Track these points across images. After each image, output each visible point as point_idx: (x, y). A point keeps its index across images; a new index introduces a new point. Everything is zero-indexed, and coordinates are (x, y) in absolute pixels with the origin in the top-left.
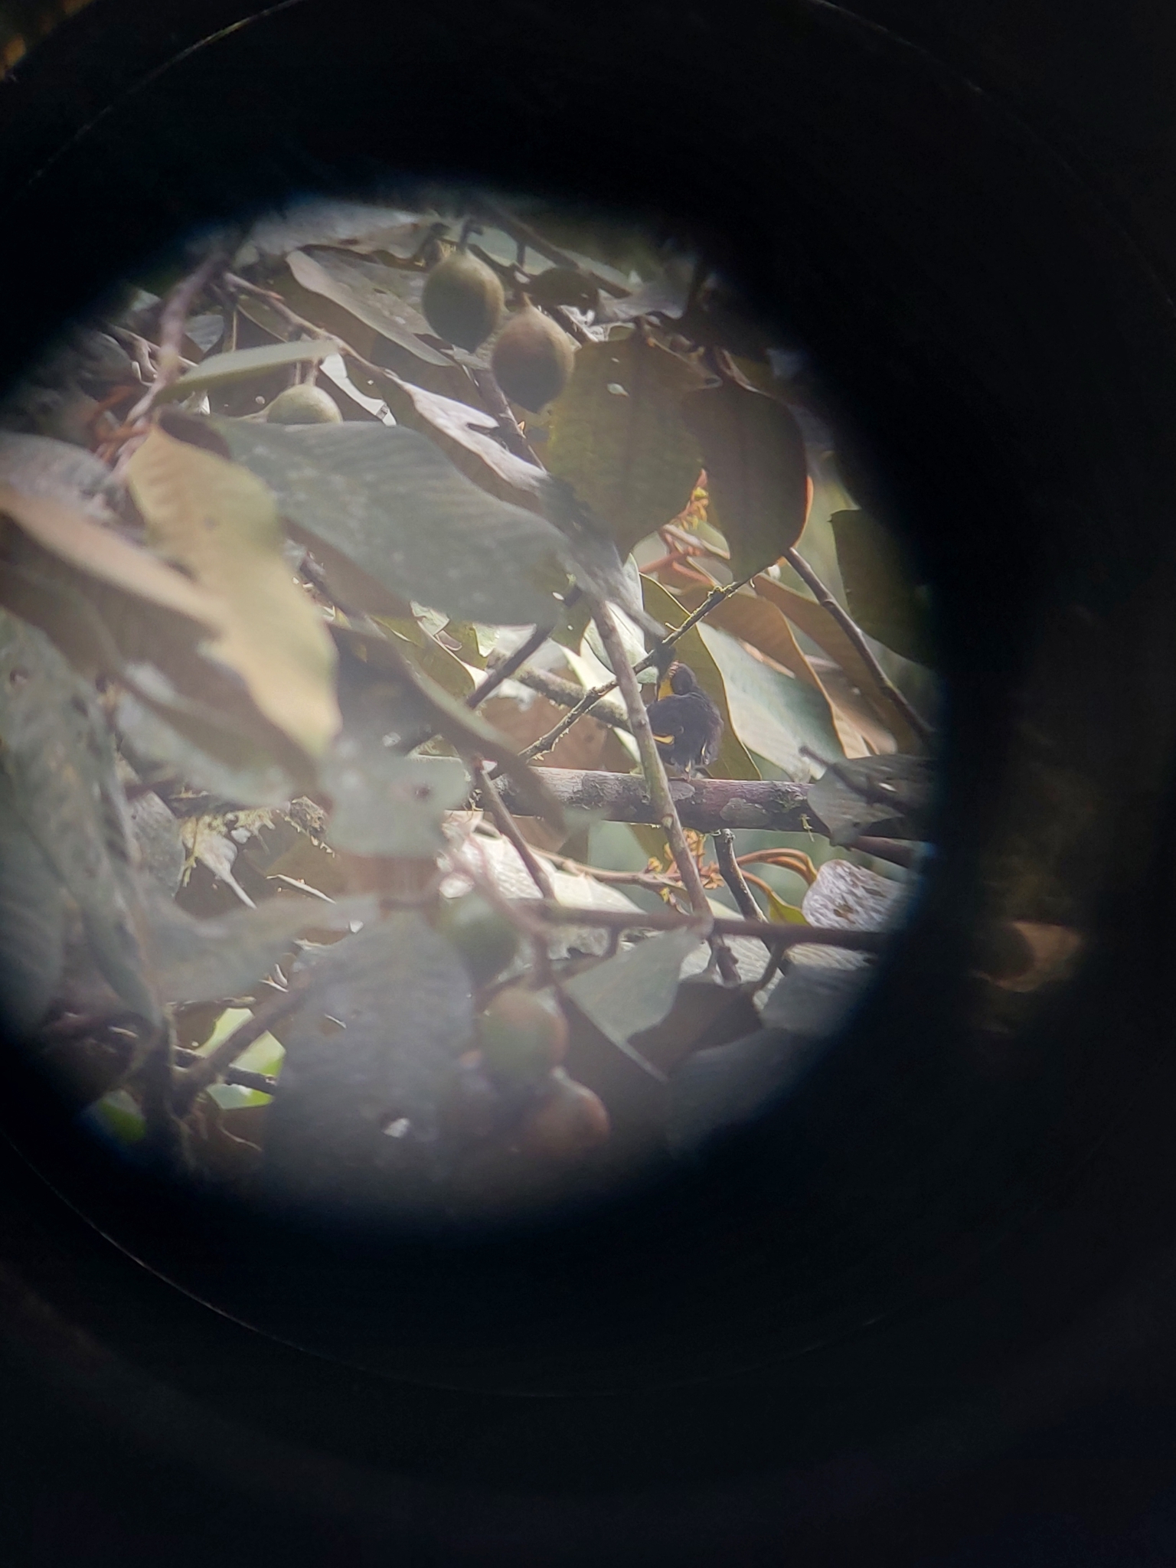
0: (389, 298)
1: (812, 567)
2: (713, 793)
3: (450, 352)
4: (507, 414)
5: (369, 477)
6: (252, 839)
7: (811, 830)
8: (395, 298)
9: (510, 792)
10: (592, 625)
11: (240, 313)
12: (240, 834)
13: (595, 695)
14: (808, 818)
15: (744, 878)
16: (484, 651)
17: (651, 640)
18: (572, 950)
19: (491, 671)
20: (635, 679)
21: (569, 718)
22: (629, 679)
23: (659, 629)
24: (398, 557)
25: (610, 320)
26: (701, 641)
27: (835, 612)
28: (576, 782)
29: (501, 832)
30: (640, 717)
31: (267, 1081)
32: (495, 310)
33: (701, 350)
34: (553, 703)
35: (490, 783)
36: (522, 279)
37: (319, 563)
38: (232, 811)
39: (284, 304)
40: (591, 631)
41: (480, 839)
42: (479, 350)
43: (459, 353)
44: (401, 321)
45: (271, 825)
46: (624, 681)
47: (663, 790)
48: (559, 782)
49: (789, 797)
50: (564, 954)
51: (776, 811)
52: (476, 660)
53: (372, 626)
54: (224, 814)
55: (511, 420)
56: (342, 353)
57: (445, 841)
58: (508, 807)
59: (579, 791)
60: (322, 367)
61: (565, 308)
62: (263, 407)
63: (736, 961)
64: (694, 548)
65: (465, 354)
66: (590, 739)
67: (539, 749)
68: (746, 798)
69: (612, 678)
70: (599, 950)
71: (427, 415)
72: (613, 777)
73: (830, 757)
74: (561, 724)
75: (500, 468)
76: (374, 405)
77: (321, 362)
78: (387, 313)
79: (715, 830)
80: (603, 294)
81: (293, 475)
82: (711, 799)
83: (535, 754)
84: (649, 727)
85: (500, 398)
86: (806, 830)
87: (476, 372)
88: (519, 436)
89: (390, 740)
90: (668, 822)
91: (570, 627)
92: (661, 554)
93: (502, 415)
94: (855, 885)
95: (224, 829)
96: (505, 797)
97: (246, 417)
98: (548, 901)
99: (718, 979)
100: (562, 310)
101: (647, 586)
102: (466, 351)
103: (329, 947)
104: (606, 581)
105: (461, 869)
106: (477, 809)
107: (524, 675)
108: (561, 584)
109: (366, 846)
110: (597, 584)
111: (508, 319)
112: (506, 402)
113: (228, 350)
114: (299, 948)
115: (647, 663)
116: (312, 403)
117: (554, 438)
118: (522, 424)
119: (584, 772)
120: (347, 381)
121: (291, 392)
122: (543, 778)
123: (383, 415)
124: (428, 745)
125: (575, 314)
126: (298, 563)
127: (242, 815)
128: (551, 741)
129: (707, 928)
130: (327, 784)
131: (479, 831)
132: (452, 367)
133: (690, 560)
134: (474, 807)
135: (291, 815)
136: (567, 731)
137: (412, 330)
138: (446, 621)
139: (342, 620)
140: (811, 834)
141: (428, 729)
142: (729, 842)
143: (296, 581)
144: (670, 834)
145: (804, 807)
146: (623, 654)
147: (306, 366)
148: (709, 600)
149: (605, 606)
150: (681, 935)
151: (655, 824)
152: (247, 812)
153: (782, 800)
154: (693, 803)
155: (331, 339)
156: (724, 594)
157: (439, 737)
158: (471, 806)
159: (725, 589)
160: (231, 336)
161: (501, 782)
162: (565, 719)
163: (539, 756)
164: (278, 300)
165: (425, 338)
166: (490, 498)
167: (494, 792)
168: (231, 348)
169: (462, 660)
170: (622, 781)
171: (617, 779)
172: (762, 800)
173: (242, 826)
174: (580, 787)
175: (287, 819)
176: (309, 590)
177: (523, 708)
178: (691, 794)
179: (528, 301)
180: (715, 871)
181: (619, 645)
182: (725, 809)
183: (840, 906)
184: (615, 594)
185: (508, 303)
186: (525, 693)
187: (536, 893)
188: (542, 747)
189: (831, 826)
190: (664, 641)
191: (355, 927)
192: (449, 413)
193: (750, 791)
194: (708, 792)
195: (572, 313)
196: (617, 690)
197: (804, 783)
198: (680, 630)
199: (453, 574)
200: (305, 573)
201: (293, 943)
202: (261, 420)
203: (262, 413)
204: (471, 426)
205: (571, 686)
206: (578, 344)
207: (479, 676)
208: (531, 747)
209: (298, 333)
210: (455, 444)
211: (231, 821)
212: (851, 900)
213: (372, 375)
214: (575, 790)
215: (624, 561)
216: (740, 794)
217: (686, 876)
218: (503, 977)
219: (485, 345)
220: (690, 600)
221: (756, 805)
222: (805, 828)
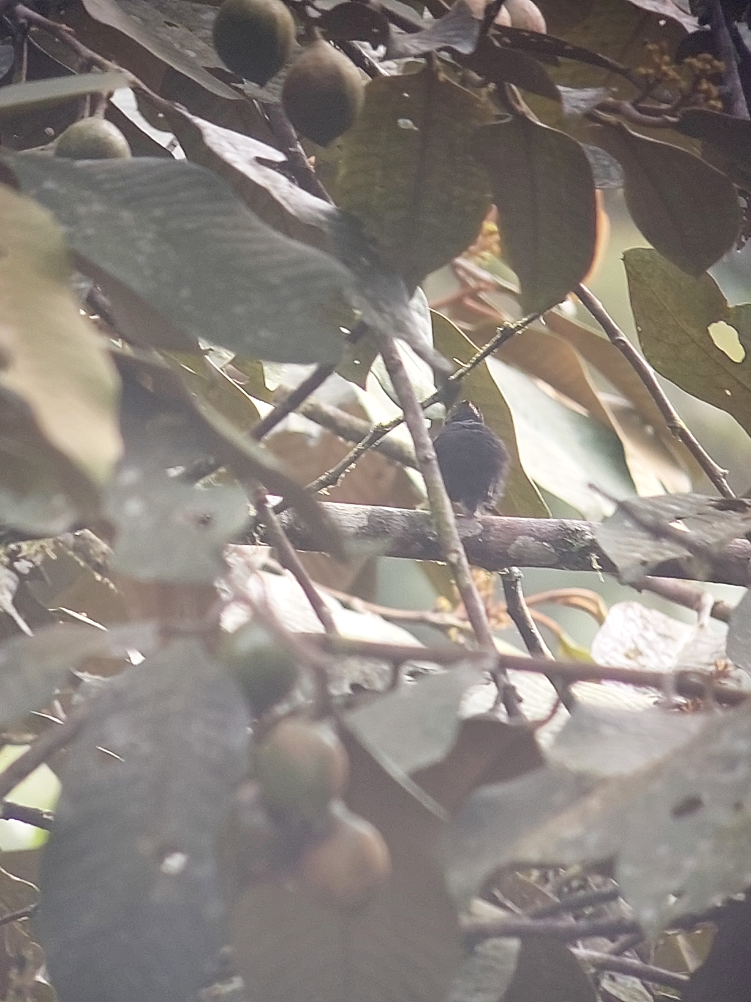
0: (180, 31)
1: (603, 305)
2: (501, 531)
3: (240, 86)
4: (297, 148)
5: (158, 213)
6: (35, 571)
7: (601, 570)
8: (185, 31)
9: (295, 527)
10: (379, 360)
11: (30, 44)
12: (23, 566)
13: (382, 431)
14: (598, 557)
15: (534, 620)
16: (271, 384)
17: (440, 376)
18: (355, 687)
19: (277, 405)
20: (421, 414)
21: (356, 453)
22: (416, 414)
23: (445, 365)
24: (185, 293)
25: (400, 56)
26: (491, 376)
27: (626, 350)
28: (362, 518)
29: (285, 567)
30: (426, 452)
31: (45, 816)
32: (286, 44)
33: (492, 86)
34: (341, 439)
35: (275, 518)
36: (313, 13)
37: (105, 295)
38: (13, 542)
39: (74, 36)
40: (378, 364)
41: (267, 576)
42: (270, 84)
43: (249, 87)
44: (192, 54)
45: (54, 557)
46: (411, 416)
47: (448, 525)
48: (344, 517)
49: (578, 536)
50: (347, 690)
51: (564, 550)
52: (263, 393)
53: (157, 358)
54: (7, 544)
55: (301, 154)
56: (132, 86)
57: (225, 568)
58: (292, 542)
59: (365, 526)
60: (113, 100)
61: (356, 43)
62: (52, 138)
63: (520, 700)
64: (487, 283)
65: (257, 88)
66: (379, 475)
67: (324, 484)
68: (534, 536)
69: (399, 413)
70: (379, 685)
71: (216, 149)
72: (399, 513)
73: (623, 495)
74: (346, 459)
75: (289, 204)
76: (164, 139)
77: (111, 95)
78: (177, 46)
79: (502, 568)
80: (394, 28)
81: (82, 210)
82: (499, 537)
83: (321, 488)
84: (435, 462)
85: (290, 132)
86: (595, 570)
87: (266, 106)
88: (308, 169)
89: (174, 472)
90: (453, 558)
91: (357, 362)
92: (452, 291)
93: (291, 149)
94: (646, 628)
95: (6, 560)
96: (290, 532)
97: (34, 149)
98: (331, 636)
99: (502, 716)
100: (353, 44)
101: (437, 322)
102: (257, 85)
103: (107, 680)
104: (393, 316)
105: (241, 598)
106: (261, 543)
107: (309, 408)
108: (348, 319)
109: (146, 573)
110: (384, 319)
111: (300, 53)
112: (295, 136)
113: (19, 81)
114: (79, 680)
115: (434, 399)
116: (101, 135)
117: (342, 171)
118: (313, 159)
119: (369, 508)
120: (137, 113)
121: (80, 124)
122: (327, 513)
123: (172, 147)
124: (211, 478)
125: (366, 49)
126: (85, 296)
127: (24, 545)
128: (336, 477)
129: (490, 664)
130: (110, 511)
131: (266, 568)
132: (244, 101)
133: (483, 296)
134: (258, 541)
135: (75, 549)
136: (353, 466)
137: (202, 63)
138: (233, 355)
139: (128, 350)
140: (600, 573)
141: (212, 461)
142: (517, 580)
143: (83, 312)
144: (455, 569)
145: (593, 546)
146: (410, 389)
147: (95, 98)
148: (498, 337)
149: (392, 341)
150: (464, 671)
151: (442, 561)
152: (29, 542)
153: (570, 538)
154: (480, 540)
155: (121, 72)
156: (513, 331)
157: (222, 470)
158: (255, 541)
159: (515, 325)
160: (21, 68)
161: (285, 517)
162: (352, 454)
163: (324, 491)
164: (69, 32)
165: (215, 72)
166: (277, 235)
167: (278, 525)
168: (21, 80)
169: (249, 395)
170: (409, 518)
171: (403, 515)
172: (551, 539)
173: (24, 558)
174: (366, 523)
175: (71, 553)
176: (95, 321)
177: (312, 443)
178: (478, 531)
179: (319, 35)
180: (502, 611)
181: (406, 380)
182: (513, 547)
183: (630, 650)
184: (403, 330)
185: (300, 38)
186: (314, 429)
187: (318, 628)
188: (328, 481)
189: (619, 563)
190: (453, 377)
191: (136, 658)
192: (238, 147)
193: (539, 530)
194: (496, 530)
195: (364, 48)
196: (403, 426)
197: (596, 523)
198: (469, 366)
199: (239, 310)
200: (91, 304)
201: (73, 674)
202: (50, 153)
203: (51, 145)
204: (260, 161)
205: (359, 423)
206: (370, 79)
207: (264, 409)
208: (317, 481)
209: (88, 66)
210: (243, 179)
211: (13, 551)
212: (642, 645)
213: (159, 108)
214: (361, 525)
215: (411, 295)
216: (528, 532)
217: (472, 615)
218: (282, 709)
219: (274, 79)
220: (480, 336)
221: (545, 544)
222: (594, 567)
